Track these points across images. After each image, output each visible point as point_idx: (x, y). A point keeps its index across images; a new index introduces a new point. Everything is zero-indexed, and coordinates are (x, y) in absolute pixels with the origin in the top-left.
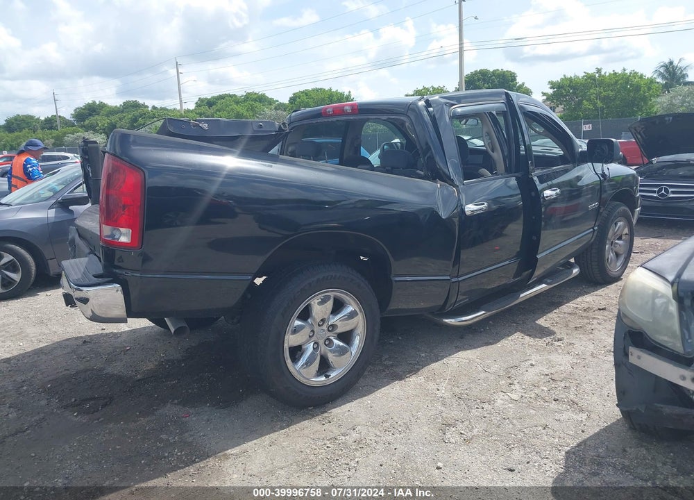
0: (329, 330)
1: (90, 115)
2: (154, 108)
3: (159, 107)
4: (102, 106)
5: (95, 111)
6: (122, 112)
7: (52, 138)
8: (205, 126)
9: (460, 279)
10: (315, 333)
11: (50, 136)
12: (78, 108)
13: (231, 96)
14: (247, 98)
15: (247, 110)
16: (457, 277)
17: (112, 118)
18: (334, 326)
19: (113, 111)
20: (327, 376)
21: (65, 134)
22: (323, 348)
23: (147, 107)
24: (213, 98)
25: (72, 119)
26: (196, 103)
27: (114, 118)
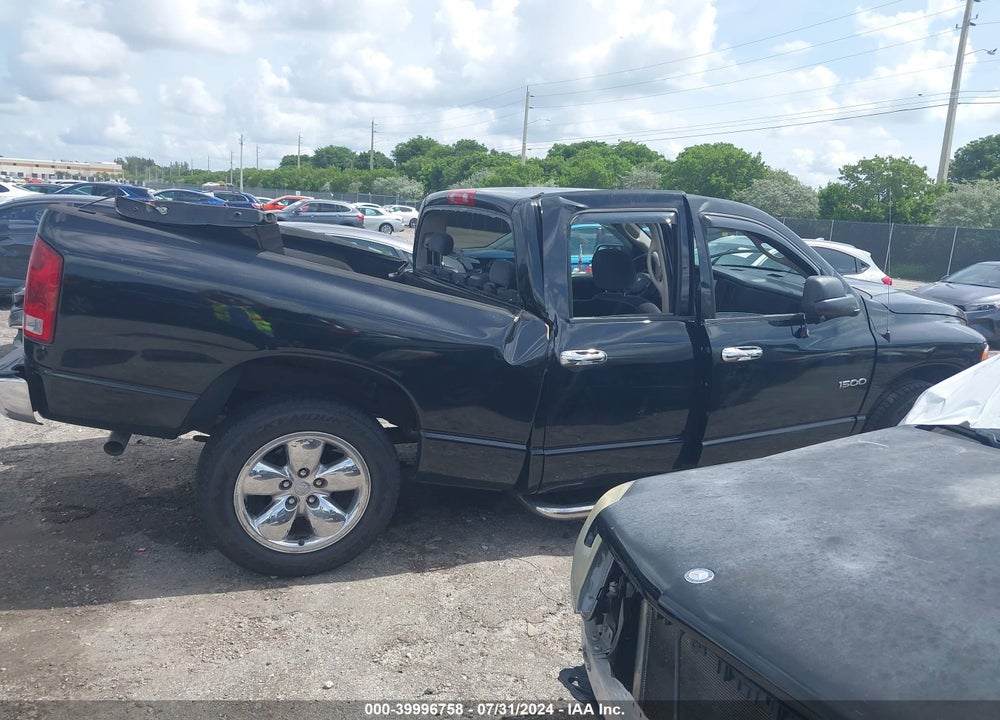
0: (315, 484)
1: (414, 154)
2: (493, 152)
3: (500, 152)
4: (431, 143)
5: (419, 150)
6: (454, 154)
7: (361, 180)
8: (163, 210)
9: (546, 453)
10: (294, 485)
11: (358, 177)
12: (401, 144)
13: (598, 145)
14: (620, 149)
15: (607, 168)
16: (543, 448)
17: (439, 160)
18: (323, 482)
19: (444, 152)
20: (301, 544)
21: (375, 176)
22: (302, 506)
23: (486, 150)
24: (574, 145)
25: (391, 158)
26: (550, 151)
27: (441, 162)
